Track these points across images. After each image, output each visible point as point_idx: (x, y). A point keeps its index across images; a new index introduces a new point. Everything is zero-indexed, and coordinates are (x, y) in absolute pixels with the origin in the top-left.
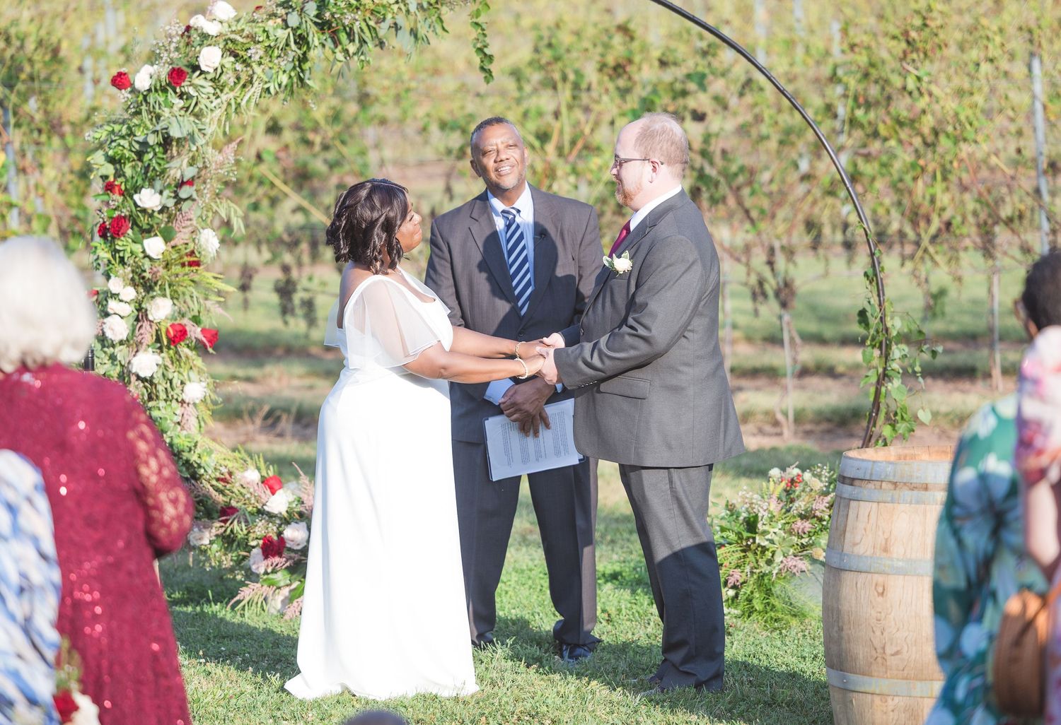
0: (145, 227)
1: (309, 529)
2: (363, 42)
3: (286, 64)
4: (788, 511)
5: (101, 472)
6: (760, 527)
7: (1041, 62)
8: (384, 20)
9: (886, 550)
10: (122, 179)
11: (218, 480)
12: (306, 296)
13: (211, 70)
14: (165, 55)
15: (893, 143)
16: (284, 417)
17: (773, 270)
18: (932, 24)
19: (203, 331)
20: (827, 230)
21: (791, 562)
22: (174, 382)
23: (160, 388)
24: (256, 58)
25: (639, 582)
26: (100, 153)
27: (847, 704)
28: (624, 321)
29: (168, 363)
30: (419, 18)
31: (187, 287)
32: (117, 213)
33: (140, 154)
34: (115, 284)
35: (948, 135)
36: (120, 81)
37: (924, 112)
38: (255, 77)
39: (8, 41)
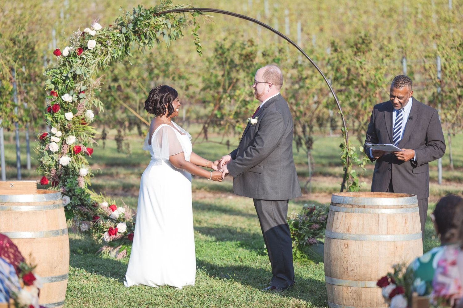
0: (66, 108)
2: (150, 39)
3: (121, 47)
4: (310, 220)
6: (300, 226)
7: (406, 60)
8: (158, 31)
9: (348, 231)
10: (57, 90)
11: (92, 205)
12: (127, 142)
13: (92, 49)
14: (74, 43)
17: (304, 134)
18: (366, 42)
19: (87, 149)
20: (324, 122)
21: (311, 240)
22: (76, 168)
23: (70, 170)
24: (110, 44)
26: (49, 80)
27: (332, 290)
29: (74, 161)
30: (172, 30)
31: (81, 132)
32: (55, 103)
33: (64, 81)
34: (54, 130)
35: (371, 84)
36: (57, 53)
37: (362, 75)
38: (109, 52)
39: (14, 43)
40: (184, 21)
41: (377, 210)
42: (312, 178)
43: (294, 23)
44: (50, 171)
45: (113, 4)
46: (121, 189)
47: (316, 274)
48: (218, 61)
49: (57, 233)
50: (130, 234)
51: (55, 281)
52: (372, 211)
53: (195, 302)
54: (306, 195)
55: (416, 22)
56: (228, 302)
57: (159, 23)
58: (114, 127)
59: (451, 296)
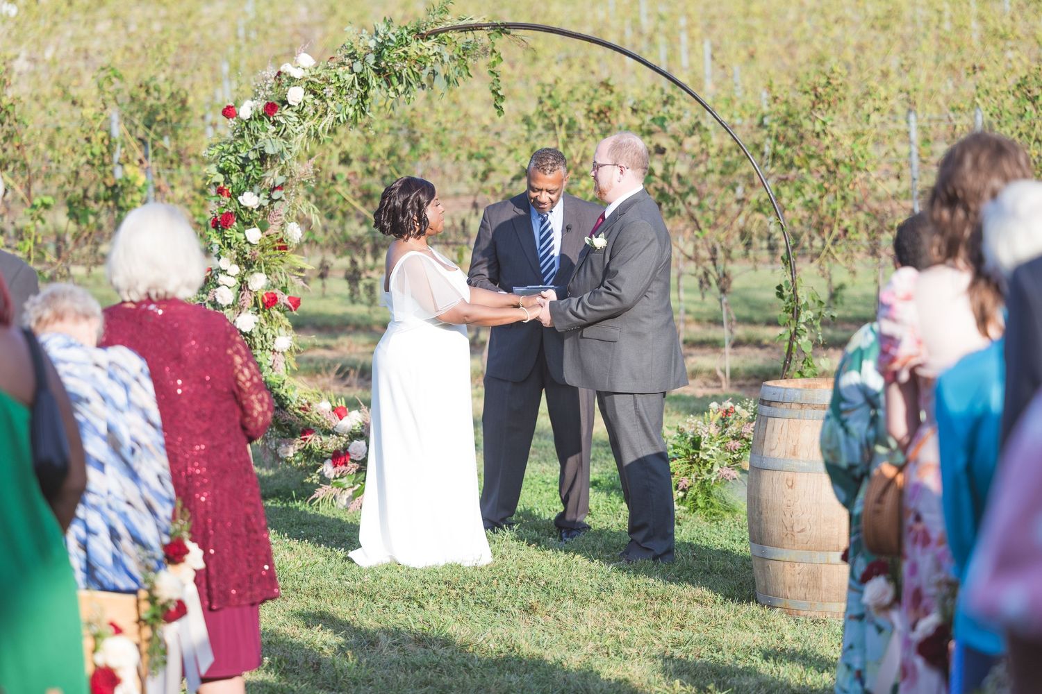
0: (247, 220)
1: (367, 445)
2: (409, 84)
3: (352, 100)
4: (723, 434)
5: (208, 378)
6: (703, 445)
7: (916, 116)
8: (425, 67)
9: (794, 454)
10: (230, 185)
11: (300, 409)
12: (368, 282)
13: (296, 104)
14: (262, 93)
15: (804, 170)
16: (352, 372)
17: (715, 264)
18: (834, 82)
19: (290, 298)
20: (755, 240)
21: (726, 471)
22: (268, 336)
23: (257, 340)
24: (330, 95)
25: (613, 487)
26: (213, 166)
27: (765, 569)
28: (602, 284)
29: (263, 322)
30: (451, 66)
31: (277, 265)
32: (226, 210)
33: (243, 167)
34: (224, 263)
35: (845, 165)
36: (229, 112)
37: (828, 148)
38: (329, 110)
39: (148, 92)
40: (475, 47)
42: (732, 350)
43: (698, 43)
45: (341, 10)
47: (735, 538)
48: (545, 122)
54: (719, 384)
55: (938, 38)
56: (563, 594)
57: (426, 53)
58: (343, 254)
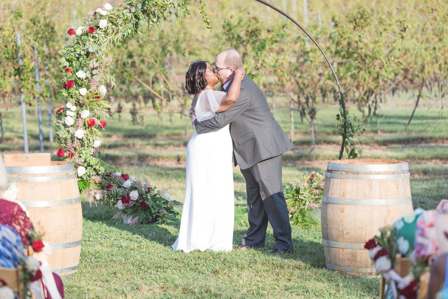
0: (80, 84)
2: (159, 18)
3: (130, 26)
4: (311, 186)
6: (301, 192)
8: (166, 10)
9: (343, 196)
10: (72, 67)
11: (106, 175)
12: (141, 115)
13: (104, 28)
14: (87, 23)
15: (351, 60)
17: (308, 105)
18: (365, 17)
19: (101, 122)
20: (328, 93)
21: (312, 205)
22: (91, 140)
23: (85, 142)
24: (120, 23)
26: (64, 58)
27: (330, 252)
29: (88, 133)
30: (178, 9)
31: (95, 106)
32: (70, 79)
33: (78, 58)
34: (69, 105)
35: (370, 57)
36: (71, 32)
37: (362, 48)
38: (119, 30)
39: (34, 23)
40: (190, 0)
41: (370, 176)
42: (316, 146)
44: (66, 143)
46: (136, 159)
47: (316, 237)
48: (227, 37)
49: (70, 202)
50: (142, 202)
51: (69, 247)
52: (365, 177)
53: (201, 265)
54: (310, 163)
56: (232, 265)
57: (166, 3)
58: (129, 101)
59: (429, 256)
